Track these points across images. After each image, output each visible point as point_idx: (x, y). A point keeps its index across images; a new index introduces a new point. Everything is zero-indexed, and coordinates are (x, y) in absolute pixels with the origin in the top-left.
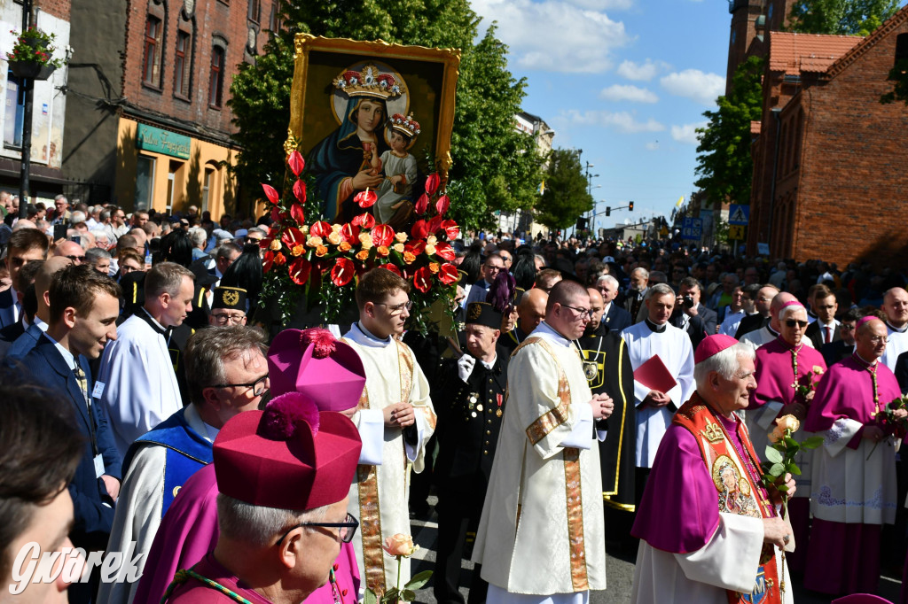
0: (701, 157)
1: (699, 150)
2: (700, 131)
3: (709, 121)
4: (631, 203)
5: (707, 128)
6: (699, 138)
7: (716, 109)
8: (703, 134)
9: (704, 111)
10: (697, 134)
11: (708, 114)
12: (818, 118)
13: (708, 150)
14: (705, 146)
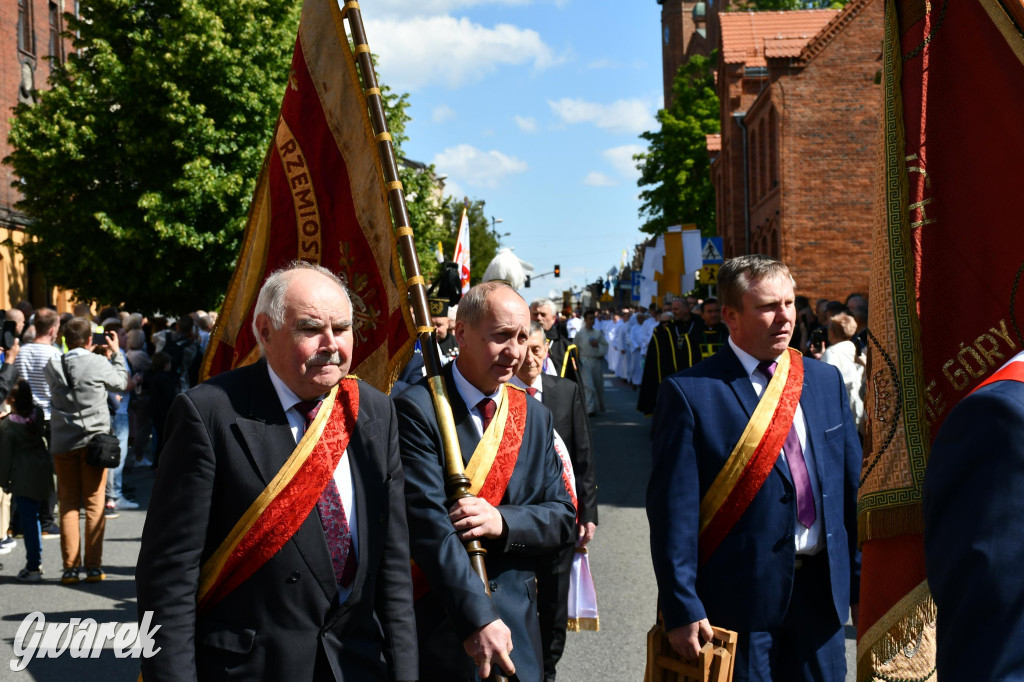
0: (646, 194)
1: (641, 183)
2: (639, 158)
3: (649, 143)
4: (557, 267)
5: (647, 153)
6: (639, 168)
7: (656, 128)
8: (643, 162)
9: (641, 133)
10: (636, 162)
11: (647, 135)
12: (795, 117)
13: (653, 182)
14: (649, 176)
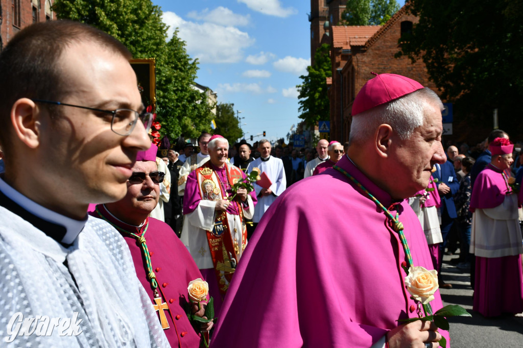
0: (301, 102)
1: (299, 97)
2: (299, 87)
3: (303, 80)
4: (264, 132)
5: (302, 84)
6: (298, 91)
7: (306, 74)
8: (300, 88)
9: (300, 76)
10: (297, 89)
11: (302, 77)
12: (362, 71)
13: (304, 97)
14: (303, 95)
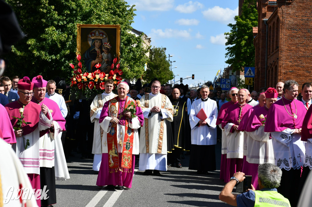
0: (228, 48)
1: (227, 44)
2: (227, 34)
3: (231, 29)
4: (193, 75)
5: (230, 32)
6: (226, 38)
8: (228, 36)
9: (228, 24)
10: (226, 36)
11: (230, 25)
12: (286, 22)
13: (232, 44)
14: (230, 42)
